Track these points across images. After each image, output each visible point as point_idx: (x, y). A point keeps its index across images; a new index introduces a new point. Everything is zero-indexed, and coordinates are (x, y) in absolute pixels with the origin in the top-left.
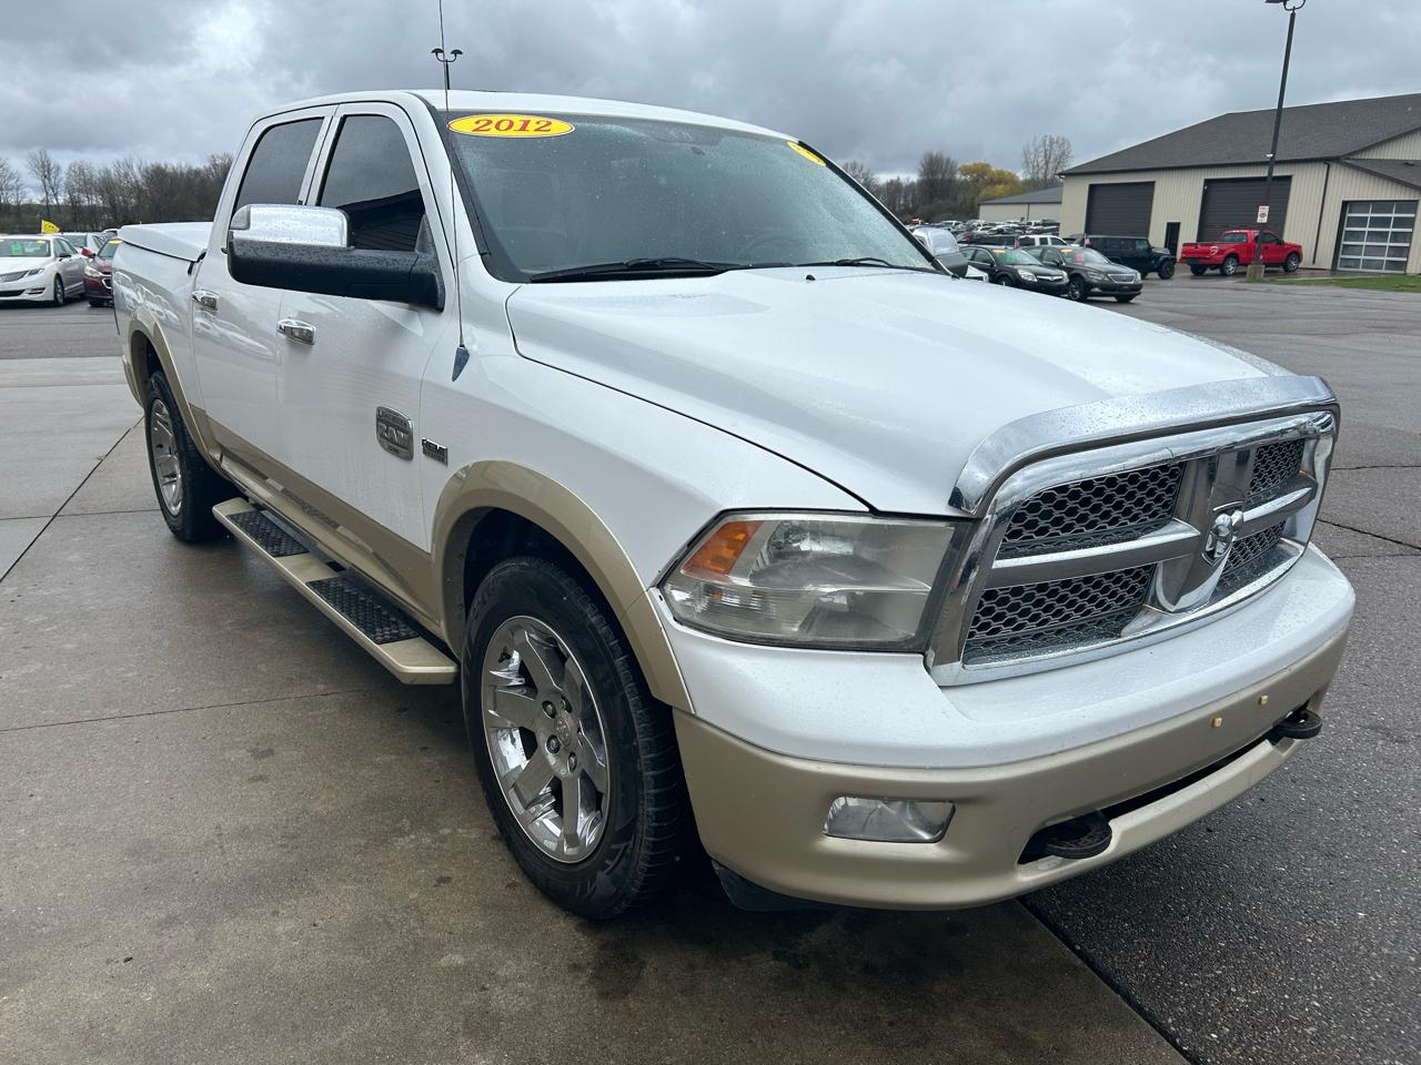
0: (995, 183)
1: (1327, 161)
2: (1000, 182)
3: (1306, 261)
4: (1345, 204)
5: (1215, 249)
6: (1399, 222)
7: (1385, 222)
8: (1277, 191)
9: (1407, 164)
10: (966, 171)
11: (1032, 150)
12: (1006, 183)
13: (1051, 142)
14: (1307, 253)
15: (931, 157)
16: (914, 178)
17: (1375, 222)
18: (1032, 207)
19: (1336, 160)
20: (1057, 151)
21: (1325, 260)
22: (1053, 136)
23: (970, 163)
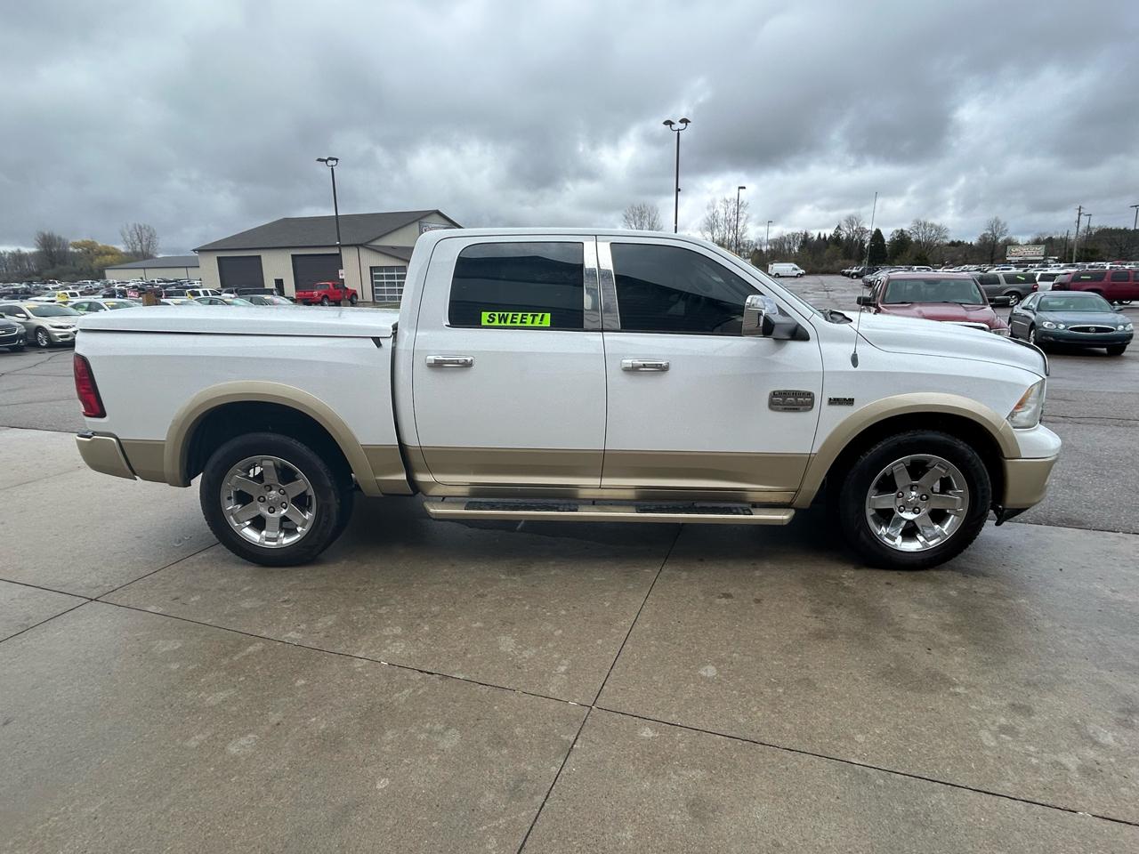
0: (103, 255)
1: (357, 246)
2: (108, 253)
3: (360, 299)
4: (371, 268)
5: (316, 293)
6: (399, 277)
7: (392, 277)
8: (337, 261)
9: (393, 248)
10: (76, 245)
11: (127, 233)
12: (112, 254)
13: (140, 227)
14: (359, 294)
15: (44, 236)
16: (33, 250)
17: (388, 277)
18: (147, 270)
19: (361, 245)
20: (146, 234)
21: (369, 297)
22: (141, 224)
23: (78, 240)
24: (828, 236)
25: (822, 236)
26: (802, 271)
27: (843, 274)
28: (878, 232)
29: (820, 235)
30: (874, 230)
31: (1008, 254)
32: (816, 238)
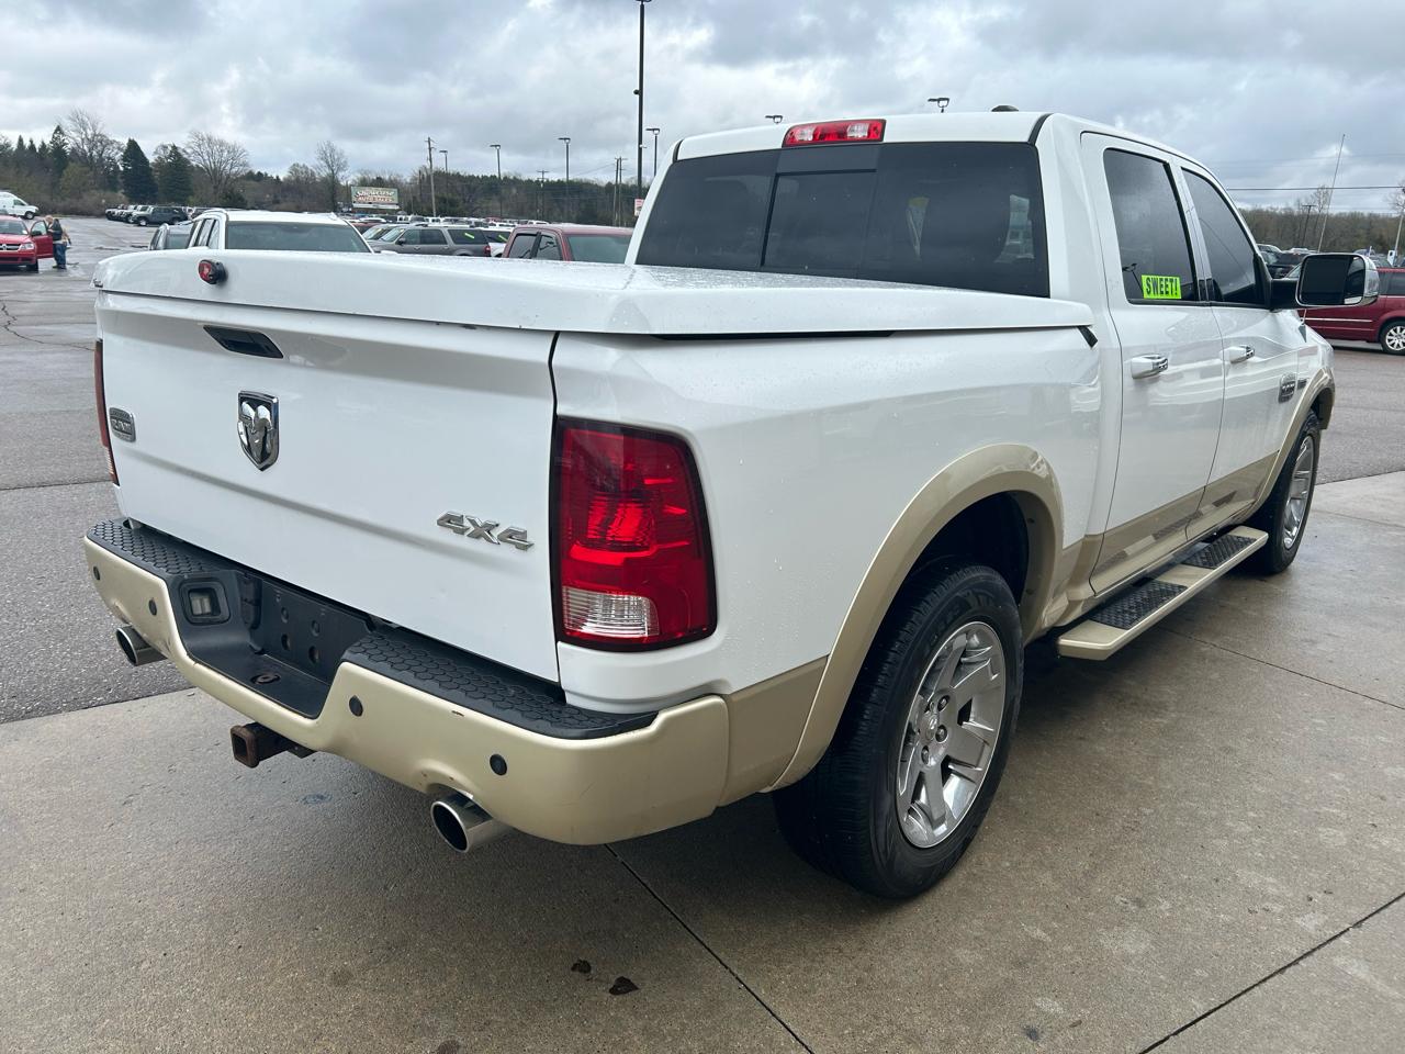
24: (38, 145)
25: (27, 143)
26: (33, 209)
27: (111, 217)
28: (133, 145)
29: (21, 140)
30: (125, 142)
31: (354, 199)
32: (14, 146)
